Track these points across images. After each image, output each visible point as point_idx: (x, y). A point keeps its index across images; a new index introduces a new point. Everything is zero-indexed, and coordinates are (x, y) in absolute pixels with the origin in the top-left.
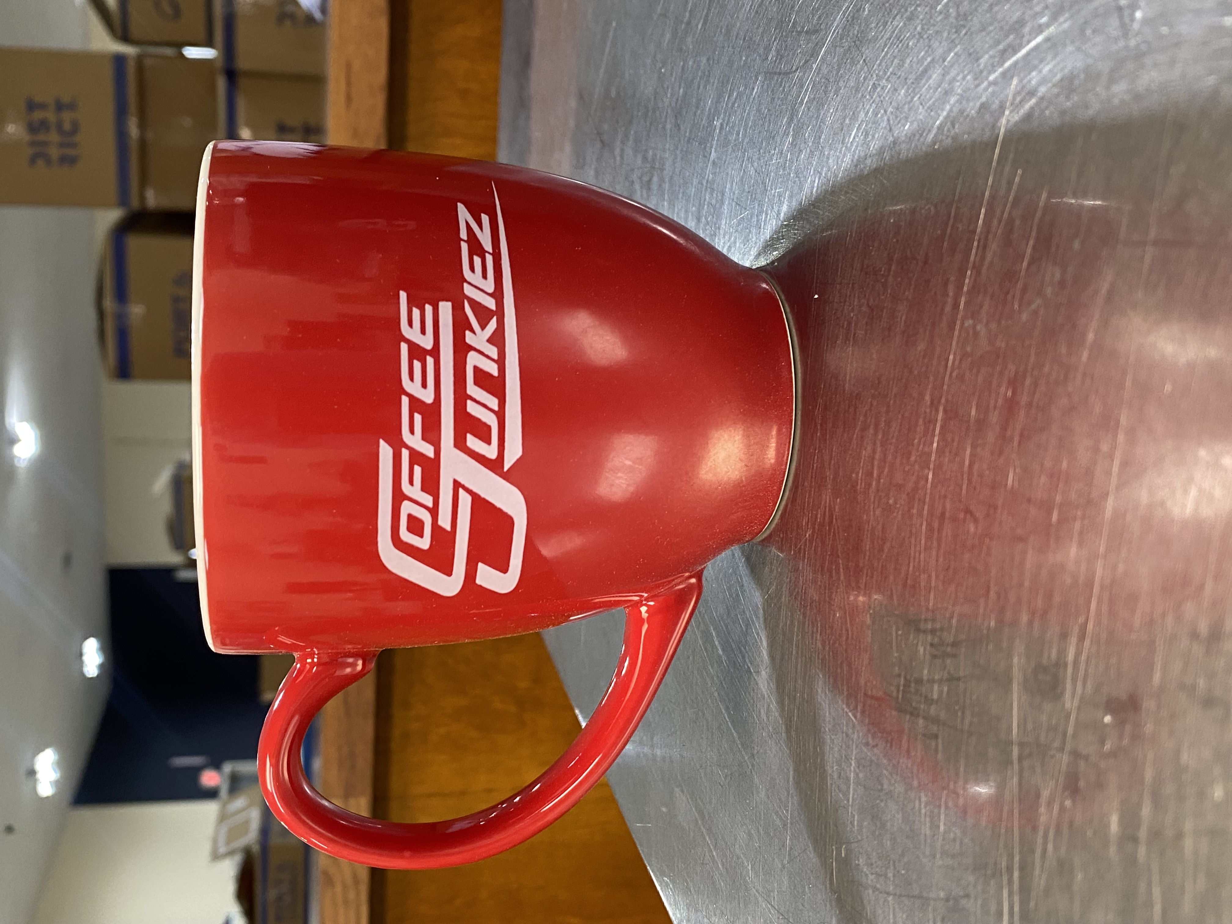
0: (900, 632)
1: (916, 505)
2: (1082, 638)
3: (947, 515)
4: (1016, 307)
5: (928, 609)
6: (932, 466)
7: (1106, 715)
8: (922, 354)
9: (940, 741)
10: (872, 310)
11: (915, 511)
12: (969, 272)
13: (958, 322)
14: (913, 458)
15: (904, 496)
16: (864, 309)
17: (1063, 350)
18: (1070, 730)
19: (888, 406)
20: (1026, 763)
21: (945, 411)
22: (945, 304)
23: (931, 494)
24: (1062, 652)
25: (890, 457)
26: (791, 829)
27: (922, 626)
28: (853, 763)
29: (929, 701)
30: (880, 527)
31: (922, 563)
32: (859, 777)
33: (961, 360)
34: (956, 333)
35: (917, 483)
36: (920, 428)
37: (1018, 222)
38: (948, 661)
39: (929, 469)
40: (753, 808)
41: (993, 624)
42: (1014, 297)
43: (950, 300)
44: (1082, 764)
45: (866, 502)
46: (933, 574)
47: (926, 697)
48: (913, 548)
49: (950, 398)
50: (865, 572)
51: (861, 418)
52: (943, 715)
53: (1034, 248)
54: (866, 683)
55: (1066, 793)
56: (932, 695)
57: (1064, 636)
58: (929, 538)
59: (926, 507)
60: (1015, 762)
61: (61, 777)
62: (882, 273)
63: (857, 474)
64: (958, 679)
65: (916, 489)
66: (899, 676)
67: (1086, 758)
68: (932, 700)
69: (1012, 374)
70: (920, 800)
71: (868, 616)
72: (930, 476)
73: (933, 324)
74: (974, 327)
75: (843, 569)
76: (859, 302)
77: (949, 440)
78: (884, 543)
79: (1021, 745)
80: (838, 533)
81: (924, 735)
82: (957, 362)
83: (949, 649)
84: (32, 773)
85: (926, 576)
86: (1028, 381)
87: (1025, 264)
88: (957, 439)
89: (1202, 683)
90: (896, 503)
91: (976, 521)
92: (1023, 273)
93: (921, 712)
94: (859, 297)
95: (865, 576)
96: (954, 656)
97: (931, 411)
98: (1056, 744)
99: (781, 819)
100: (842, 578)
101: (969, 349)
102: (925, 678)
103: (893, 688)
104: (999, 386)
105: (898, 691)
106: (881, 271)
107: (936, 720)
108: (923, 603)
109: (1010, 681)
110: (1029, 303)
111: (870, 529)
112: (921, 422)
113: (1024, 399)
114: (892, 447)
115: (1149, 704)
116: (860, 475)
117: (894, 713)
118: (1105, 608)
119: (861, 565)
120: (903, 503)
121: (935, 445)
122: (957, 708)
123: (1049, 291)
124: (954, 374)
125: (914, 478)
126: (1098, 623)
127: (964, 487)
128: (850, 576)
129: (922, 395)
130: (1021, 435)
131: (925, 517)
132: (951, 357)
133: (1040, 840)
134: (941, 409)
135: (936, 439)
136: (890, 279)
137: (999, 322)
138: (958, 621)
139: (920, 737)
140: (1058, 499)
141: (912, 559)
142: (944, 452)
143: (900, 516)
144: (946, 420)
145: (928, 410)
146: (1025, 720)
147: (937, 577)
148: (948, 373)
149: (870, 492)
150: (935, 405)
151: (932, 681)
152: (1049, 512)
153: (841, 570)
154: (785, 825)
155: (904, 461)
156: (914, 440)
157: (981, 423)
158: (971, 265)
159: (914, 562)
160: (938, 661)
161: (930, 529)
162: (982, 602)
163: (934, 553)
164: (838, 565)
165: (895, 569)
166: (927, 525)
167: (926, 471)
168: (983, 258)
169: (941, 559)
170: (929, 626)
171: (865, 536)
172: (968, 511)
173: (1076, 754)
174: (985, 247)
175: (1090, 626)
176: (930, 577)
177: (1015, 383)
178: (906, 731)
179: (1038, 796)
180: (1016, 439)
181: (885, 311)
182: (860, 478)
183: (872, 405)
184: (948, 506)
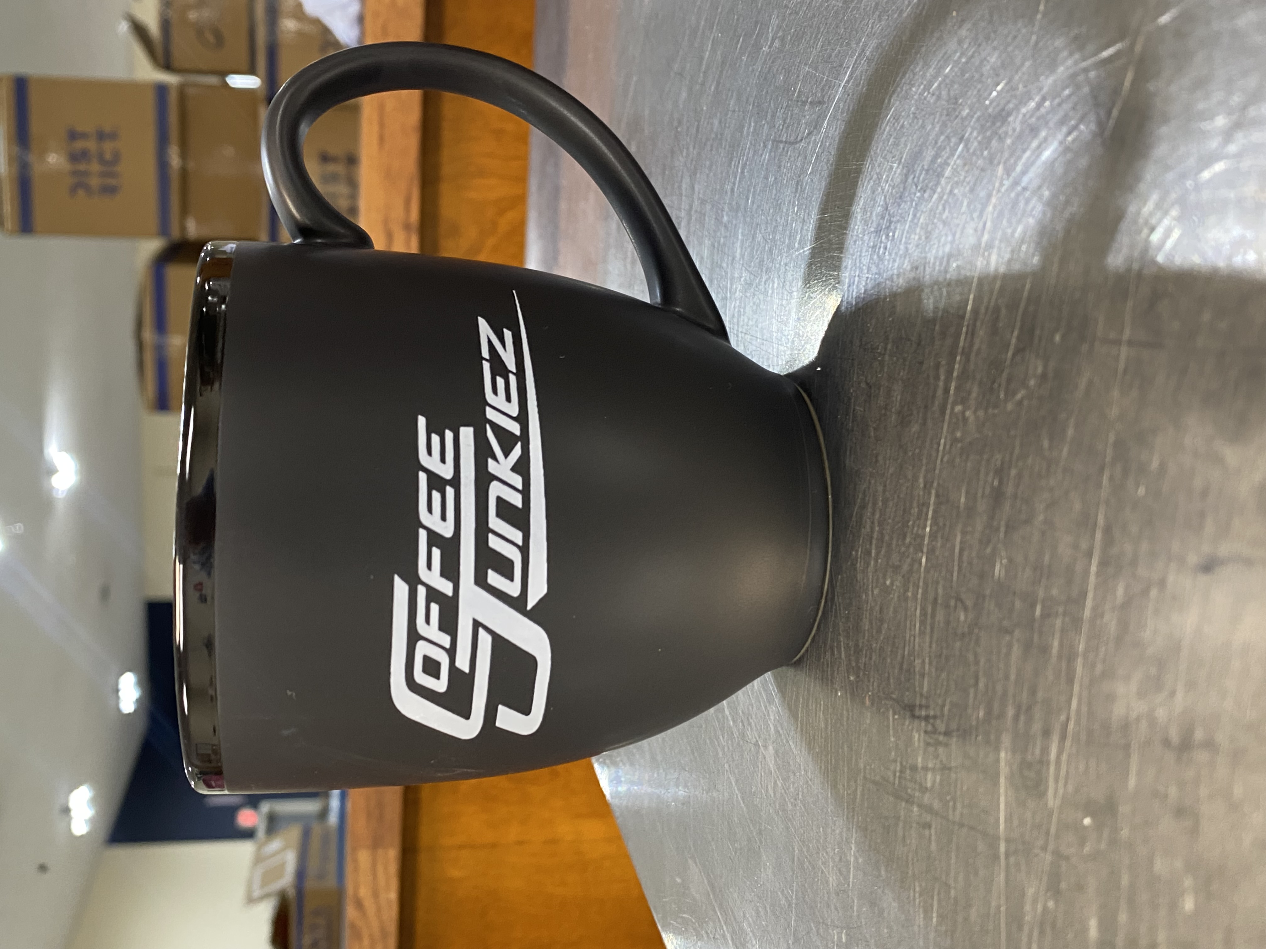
0: (896, 717)
1: (911, 589)
2: (1063, 737)
3: (939, 601)
4: (1002, 395)
5: (921, 695)
6: (925, 550)
7: (1085, 817)
8: (916, 436)
9: (933, 831)
10: (870, 387)
11: (910, 594)
12: (958, 358)
13: (949, 406)
14: (908, 540)
15: (900, 578)
16: (863, 385)
17: (1046, 443)
18: (1053, 830)
19: (885, 486)
20: (1012, 860)
21: (937, 496)
22: (936, 387)
23: (925, 578)
24: (1045, 750)
25: (887, 538)
26: (795, 908)
27: (917, 713)
28: (853, 847)
29: (924, 789)
30: (878, 608)
31: (917, 647)
32: (858, 863)
33: (951, 445)
34: (947, 417)
35: (911, 565)
36: (915, 511)
37: (1003, 311)
38: (941, 750)
39: (922, 552)
40: (761, 885)
41: (981, 714)
42: (1000, 385)
43: (941, 384)
44: (1064, 864)
45: (865, 581)
46: (927, 660)
47: (921, 785)
48: (908, 631)
49: (941, 482)
50: (864, 652)
51: (860, 496)
52: (936, 805)
53: (1018, 338)
54: (865, 767)
55: (1048, 894)
56: (926, 783)
57: (1047, 733)
58: (922, 623)
59: (920, 591)
60: (1002, 857)
61: (97, 813)
62: (879, 351)
63: (857, 551)
64: (950, 769)
65: (911, 571)
66: (895, 761)
67: (1067, 858)
68: (926, 788)
69: (999, 463)
70: (914, 891)
71: (867, 698)
72: (924, 560)
73: (926, 407)
74: (963, 412)
75: (844, 648)
76: (858, 377)
77: (941, 524)
78: (882, 624)
79: (1008, 841)
80: (840, 610)
81: (918, 823)
82: (948, 447)
83: (941, 738)
84: (66, 811)
85: (920, 661)
86: (1013, 472)
87: (1010, 354)
88: (948, 524)
89: (1173, 791)
90: (892, 584)
91: (966, 609)
92: (1008, 362)
93: (916, 800)
94: (858, 373)
95: (864, 656)
96: (946, 745)
97: (924, 495)
98: (1040, 843)
99: (786, 898)
100: (843, 656)
101: (959, 434)
102: (920, 765)
103: (890, 774)
104: (987, 474)
105: (895, 775)
106: (878, 349)
107: (929, 809)
108: (917, 689)
109: (998, 775)
110: (1014, 394)
111: (869, 608)
112: (915, 504)
113: (1009, 490)
114: (889, 527)
115: (1124, 809)
116: (859, 553)
117: (891, 799)
118: (1084, 709)
119: (861, 645)
120: (898, 584)
121: (928, 529)
122: (948, 798)
123: (1032, 383)
124: (945, 459)
125: (909, 560)
126: (1078, 722)
127: (955, 574)
128: (850, 655)
129: (915, 478)
130: (1007, 526)
131: (919, 601)
132: (942, 441)
133: (1025, 939)
134: (933, 492)
135: (929, 523)
136: (887, 358)
137: (986, 409)
138: (950, 710)
139: (914, 825)
140: (1041, 593)
141: (907, 645)
142: (936, 537)
143: (896, 599)
144: (938, 504)
145: (921, 493)
146: (1011, 815)
147: (930, 663)
148: (939, 458)
149: (869, 570)
150: (928, 486)
151: (925, 769)
152: (1033, 606)
153: (843, 649)
154: (790, 905)
155: (900, 543)
156: (908, 521)
157: (971, 511)
158: (960, 350)
159: (909, 645)
160: (931, 749)
161: (924, 613)
162: (972, 691)
163: (927, 639)
164: (839, 642)
165: (892, 651)
166: (921, 610)
167: (920, 554)
168: (971, 345)
169: (934, 646)
170: (923, 713)
171: (864, 616)
172: (958, 599)
173: (1057, 854)
174: (973, 334)
175: (1071, 726)
176: (923, 662)
177: (1000, 472)
178: (902, 818)
179: (1023, 895)
180: (1003, 529)
181: (882, 389)
182: (859, 556)
183: (870, 483)
184: (940, 591)
